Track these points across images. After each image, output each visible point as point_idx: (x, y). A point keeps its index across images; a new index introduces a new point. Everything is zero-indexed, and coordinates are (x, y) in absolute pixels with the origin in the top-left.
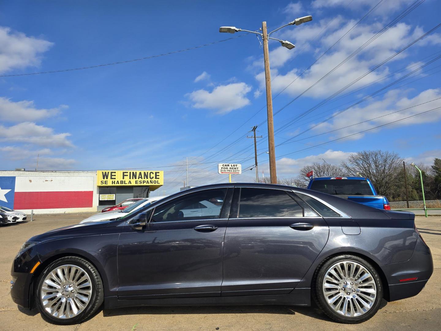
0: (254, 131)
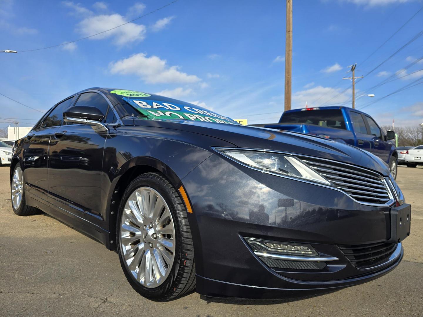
0: (353, 71)
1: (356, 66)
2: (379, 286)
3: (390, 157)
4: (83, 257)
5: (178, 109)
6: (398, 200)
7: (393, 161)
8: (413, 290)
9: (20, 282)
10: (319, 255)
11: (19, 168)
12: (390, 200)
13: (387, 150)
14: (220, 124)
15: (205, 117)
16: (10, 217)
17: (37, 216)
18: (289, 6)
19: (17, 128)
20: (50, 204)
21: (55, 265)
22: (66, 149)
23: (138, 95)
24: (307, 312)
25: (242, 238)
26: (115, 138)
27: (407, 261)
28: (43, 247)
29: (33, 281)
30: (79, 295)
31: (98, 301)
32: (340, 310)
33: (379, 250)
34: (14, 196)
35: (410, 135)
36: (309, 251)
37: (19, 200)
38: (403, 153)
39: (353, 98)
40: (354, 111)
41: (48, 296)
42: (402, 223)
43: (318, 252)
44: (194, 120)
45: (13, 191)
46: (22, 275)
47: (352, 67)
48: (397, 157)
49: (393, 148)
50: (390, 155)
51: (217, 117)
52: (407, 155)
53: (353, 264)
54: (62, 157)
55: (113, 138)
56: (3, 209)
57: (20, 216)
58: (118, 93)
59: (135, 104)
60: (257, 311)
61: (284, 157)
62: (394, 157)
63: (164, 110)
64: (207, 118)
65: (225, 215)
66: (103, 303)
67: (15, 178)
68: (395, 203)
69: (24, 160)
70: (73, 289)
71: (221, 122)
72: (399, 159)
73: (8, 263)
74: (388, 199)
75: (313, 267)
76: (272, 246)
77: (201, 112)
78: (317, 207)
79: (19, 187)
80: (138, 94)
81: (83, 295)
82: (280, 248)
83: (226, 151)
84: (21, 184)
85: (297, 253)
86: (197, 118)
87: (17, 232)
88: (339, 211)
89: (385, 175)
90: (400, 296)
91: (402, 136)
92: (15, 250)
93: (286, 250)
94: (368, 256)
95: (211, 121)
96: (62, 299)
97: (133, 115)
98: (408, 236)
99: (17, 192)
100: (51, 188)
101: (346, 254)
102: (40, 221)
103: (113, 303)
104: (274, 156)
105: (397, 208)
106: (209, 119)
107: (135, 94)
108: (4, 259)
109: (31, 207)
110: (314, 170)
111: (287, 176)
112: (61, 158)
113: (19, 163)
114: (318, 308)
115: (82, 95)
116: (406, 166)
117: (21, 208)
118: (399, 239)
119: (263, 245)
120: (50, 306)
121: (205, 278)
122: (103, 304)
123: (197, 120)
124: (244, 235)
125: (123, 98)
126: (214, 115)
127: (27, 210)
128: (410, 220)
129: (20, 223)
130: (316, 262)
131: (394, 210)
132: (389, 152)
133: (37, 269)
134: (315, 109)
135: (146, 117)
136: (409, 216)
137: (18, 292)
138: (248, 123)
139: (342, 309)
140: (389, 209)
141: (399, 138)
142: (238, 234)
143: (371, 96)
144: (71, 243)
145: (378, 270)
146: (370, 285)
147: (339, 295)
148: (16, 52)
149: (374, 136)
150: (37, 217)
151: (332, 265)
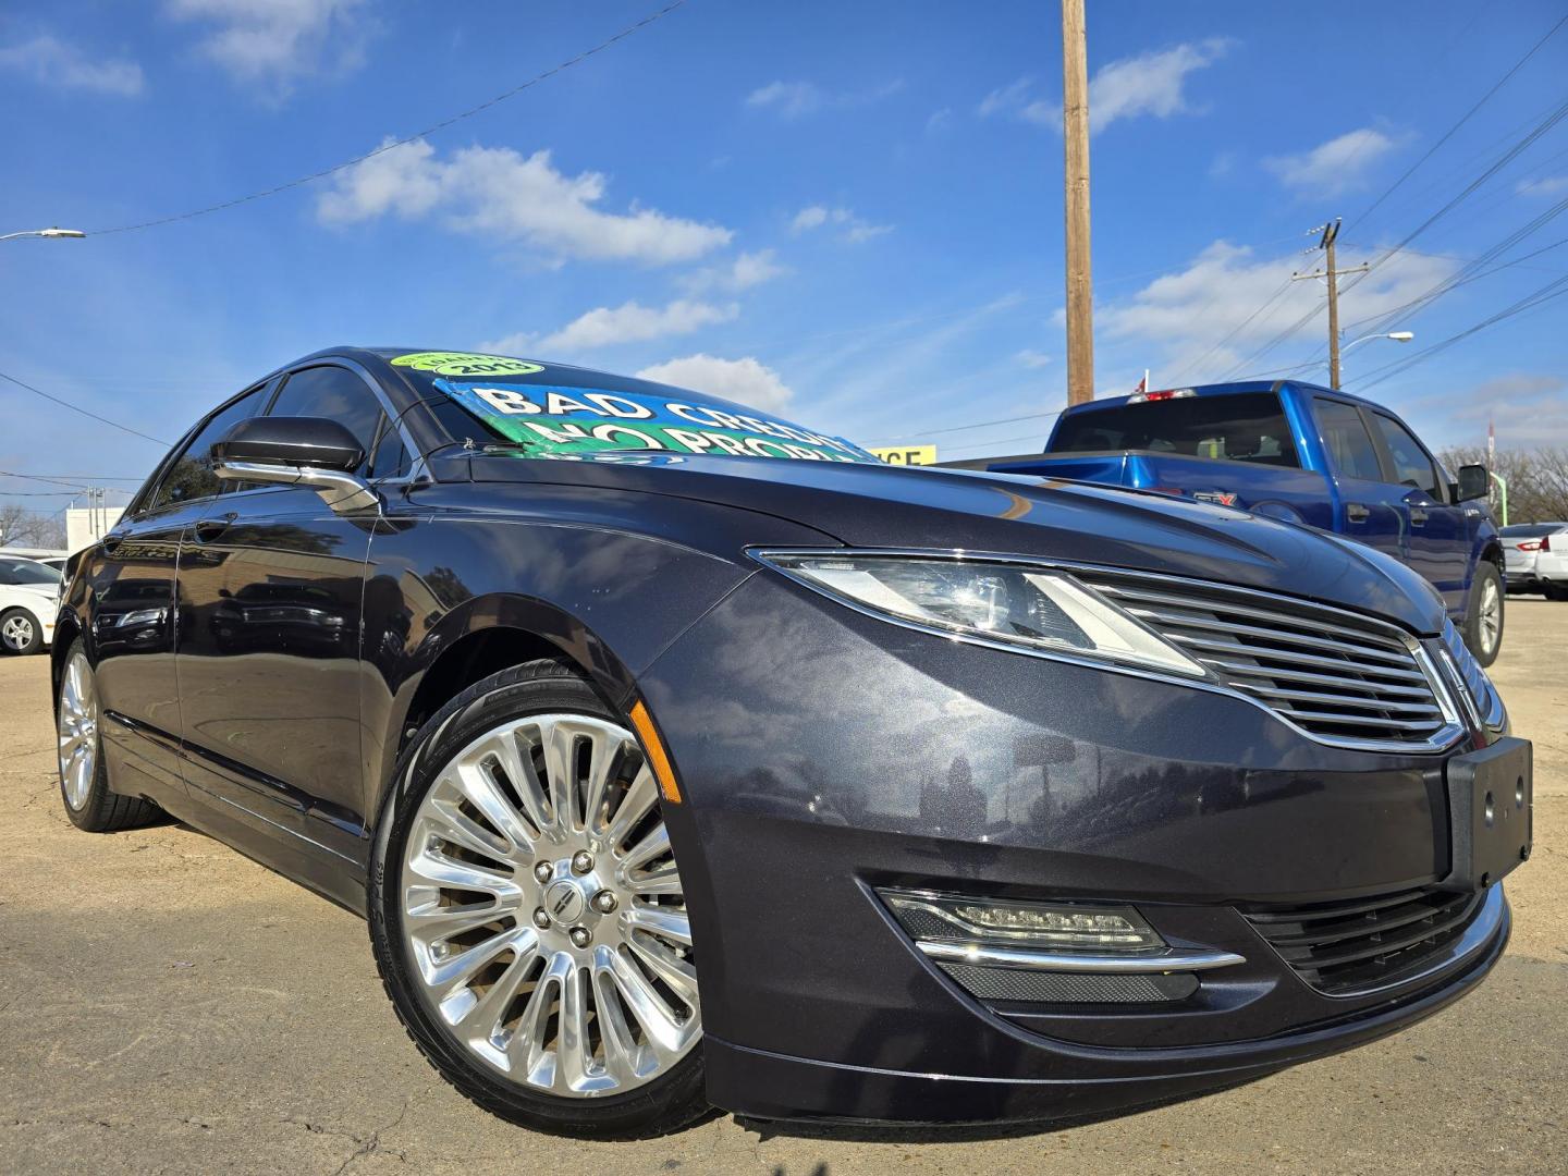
0: (1328, 247)
1: (1338, 226)
2: (1422, 1059)
3: (1472, 564)
4: (304, 978)
5: (643, 413)
6: (1478, 725)
7: (1486, 578)
8: (1552, 1073)
9: (64, 1081)
10: (1168, 946)
11: (83, 657)
12: (1444, 724)
13: (1462, 539)
14: (801, 462)
15: (747, 441)
16: (54, 837)
17: (152, 830)
18: (1073, 14)
19: (101, 511)
20: (188, 785)
21: (198, 1014)
22: (265, 581)
23: (493, 369)
24: (1133, 1168)
25: (867, 890)
26: (410, 530)
27: (1535, 961)
28: (162, 945)
29: (111, 1076)
30: (275, 1127)
31: (345, 1148)
32: (1264, 1161)
33: (1408, 921)
34: (68, 761)
35: (1556, 479)
36: (1128, 934)
37: (86, 773)
38: (1527, 547)
39: (1334, 350)
40: (1332, 398)
41: (160, 1133)
42: (1494, 815)
43: (1165, 937)
44: (703, 452)
45: (65, 741)
46: (74, 1054)
47: (1323, 234)
48: (1504, 566)
49: (1485, 530)
50: (1474, 556)
51: (794, 439)
52: (1542, 555)
53: (1305, 976)
54: (248, 612)
55: (405, 532)
56: (33, 808)
57: (91, 835)
58: (419, 363)
59: (478, 402)
60: (941, 1169)
61: (1024, 579)
62: (1489, 565)
63: (586, 420)
64: (752, 442)
65: (819, 808)
66: (362, 1152)
67: (71, 697)
68: (1465, 736)
69: (95, 629)
70: (253, 1104)
71: (805, 457)
72: (1508, 569)
73: (28, 1010)
74: (1438, 723)
75: (1149, 992)
76: (986, 918)
77: (732, 422)
78: (1160, 762)
79: (84, 727)
80: (496, 365)
81: (289, 1125)
82: (1017, 923)
83: (804, 561)
84: (90, 718)
85: (1084, 943)
86: (714, 445)
87: (75, 893)
88: (1248, 775)
89: (1423, 630)
90: (1499, 1097)
91: (1526, 485)
92: (60, 962)
93: (1038, 931)
94: (1364, 942)
95: (767, 455)
96: (211, 1144)
97: (469, 443)
98: (1523, 864)
99: (79, 747)
100: (196, 727)
101: (1277, 938)
102: (162, 849)
103: (399, 1153)
104: (984, 573)
105: (1473, 756)
106: (760, 446)
107: (484, 364)
108: (15, 997)
109: (131, 798)
110: (1138, 620)
111: (1037, 648)
112: (246, 614)
113: (79, 641)
114: (1178, 1154)
115: (292, 377)
116: (1543, 597)
117: (92, 803)
118: (1485, 877)
119: (950, 918)
120: (166, 1169)
121: (738, 1048)
122: (359, 1157)
123: (712, 451)
124: (881, 879)
125: (434, 383)
126: (782, 433)
127: (114, 811)
128: (1530, 801)
129: (89, 858)
130: (1157, 973)
131: (1462, 764)
132: (1470, 545)
133: (130, 1029)
134: (1179, 394)
135: (520, 446)
136: (1524, 783)
137: (52, 1119)
138: (937, 459)
139: (1271, 1156)
140: (1441, 761)
141: (1511, 493)
142: (852, 875)
143: (1400, 339)
144: (268, 927)
145: (1404, 997)
146: (1386, 1057)
147: (1260, 1102)
148: (82, 236)
149: (1410, 489)
150: (153, 835)
151: (1222, 982)
